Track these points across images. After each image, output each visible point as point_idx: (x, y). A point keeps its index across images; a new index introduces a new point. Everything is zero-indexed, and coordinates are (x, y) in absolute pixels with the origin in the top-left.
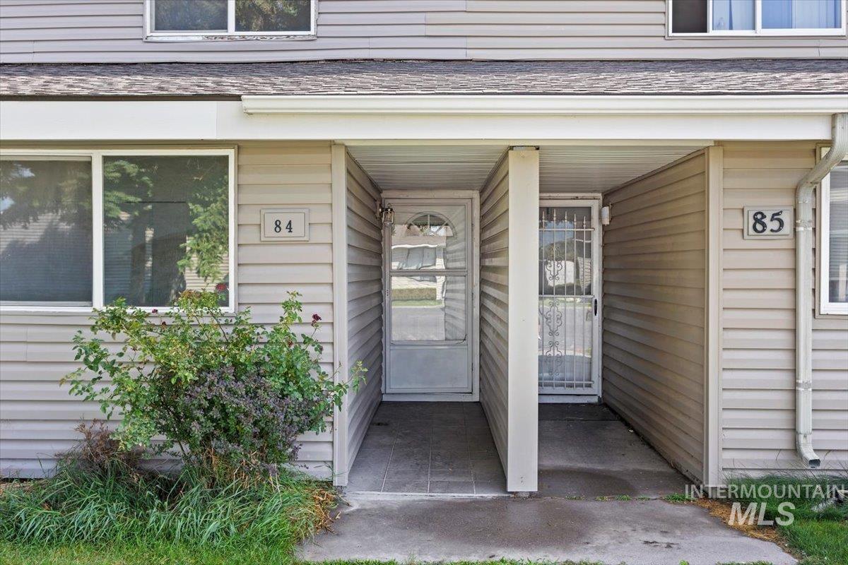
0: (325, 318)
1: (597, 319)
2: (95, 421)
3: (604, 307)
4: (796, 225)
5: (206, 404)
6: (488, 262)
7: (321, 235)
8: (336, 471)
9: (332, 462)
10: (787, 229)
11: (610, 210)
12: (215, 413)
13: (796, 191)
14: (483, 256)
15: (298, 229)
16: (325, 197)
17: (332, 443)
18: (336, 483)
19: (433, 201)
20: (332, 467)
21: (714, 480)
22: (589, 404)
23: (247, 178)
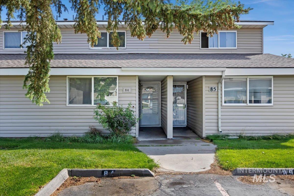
0: (135, 107)
1: (186, 109)
2: (92, 126)
3: (187, 106)
4: (218, 90)
5: (117, 121)
6: (163, 97)
7: (134, 92)
8: (136, 135)
9: (136, 133)
10: (216, 90)
11: (188, 86)
12: (118, 122)
13: (218, 83)
14: (162, 95)
15: (130, 91)
16: (135, 85)
17: (136, 130)
18: (136, 137)
19: (151, 84)
20: (136, 134)
21: (204, 135)
22: (184, 127)
23: (120, 82)
